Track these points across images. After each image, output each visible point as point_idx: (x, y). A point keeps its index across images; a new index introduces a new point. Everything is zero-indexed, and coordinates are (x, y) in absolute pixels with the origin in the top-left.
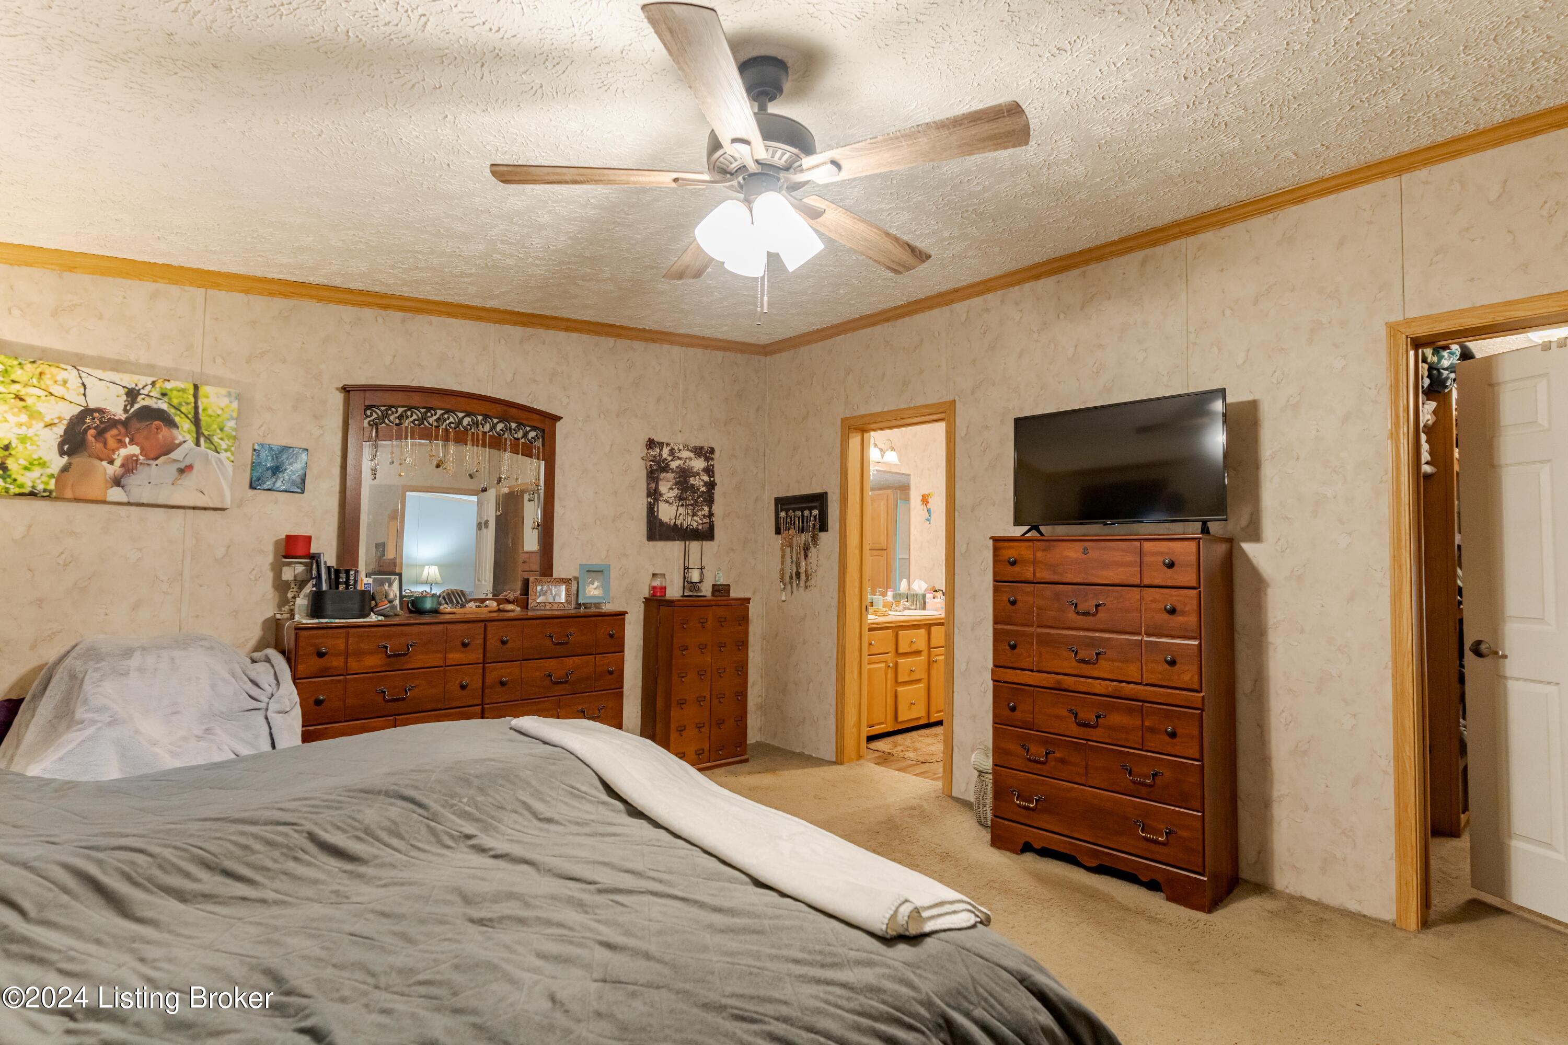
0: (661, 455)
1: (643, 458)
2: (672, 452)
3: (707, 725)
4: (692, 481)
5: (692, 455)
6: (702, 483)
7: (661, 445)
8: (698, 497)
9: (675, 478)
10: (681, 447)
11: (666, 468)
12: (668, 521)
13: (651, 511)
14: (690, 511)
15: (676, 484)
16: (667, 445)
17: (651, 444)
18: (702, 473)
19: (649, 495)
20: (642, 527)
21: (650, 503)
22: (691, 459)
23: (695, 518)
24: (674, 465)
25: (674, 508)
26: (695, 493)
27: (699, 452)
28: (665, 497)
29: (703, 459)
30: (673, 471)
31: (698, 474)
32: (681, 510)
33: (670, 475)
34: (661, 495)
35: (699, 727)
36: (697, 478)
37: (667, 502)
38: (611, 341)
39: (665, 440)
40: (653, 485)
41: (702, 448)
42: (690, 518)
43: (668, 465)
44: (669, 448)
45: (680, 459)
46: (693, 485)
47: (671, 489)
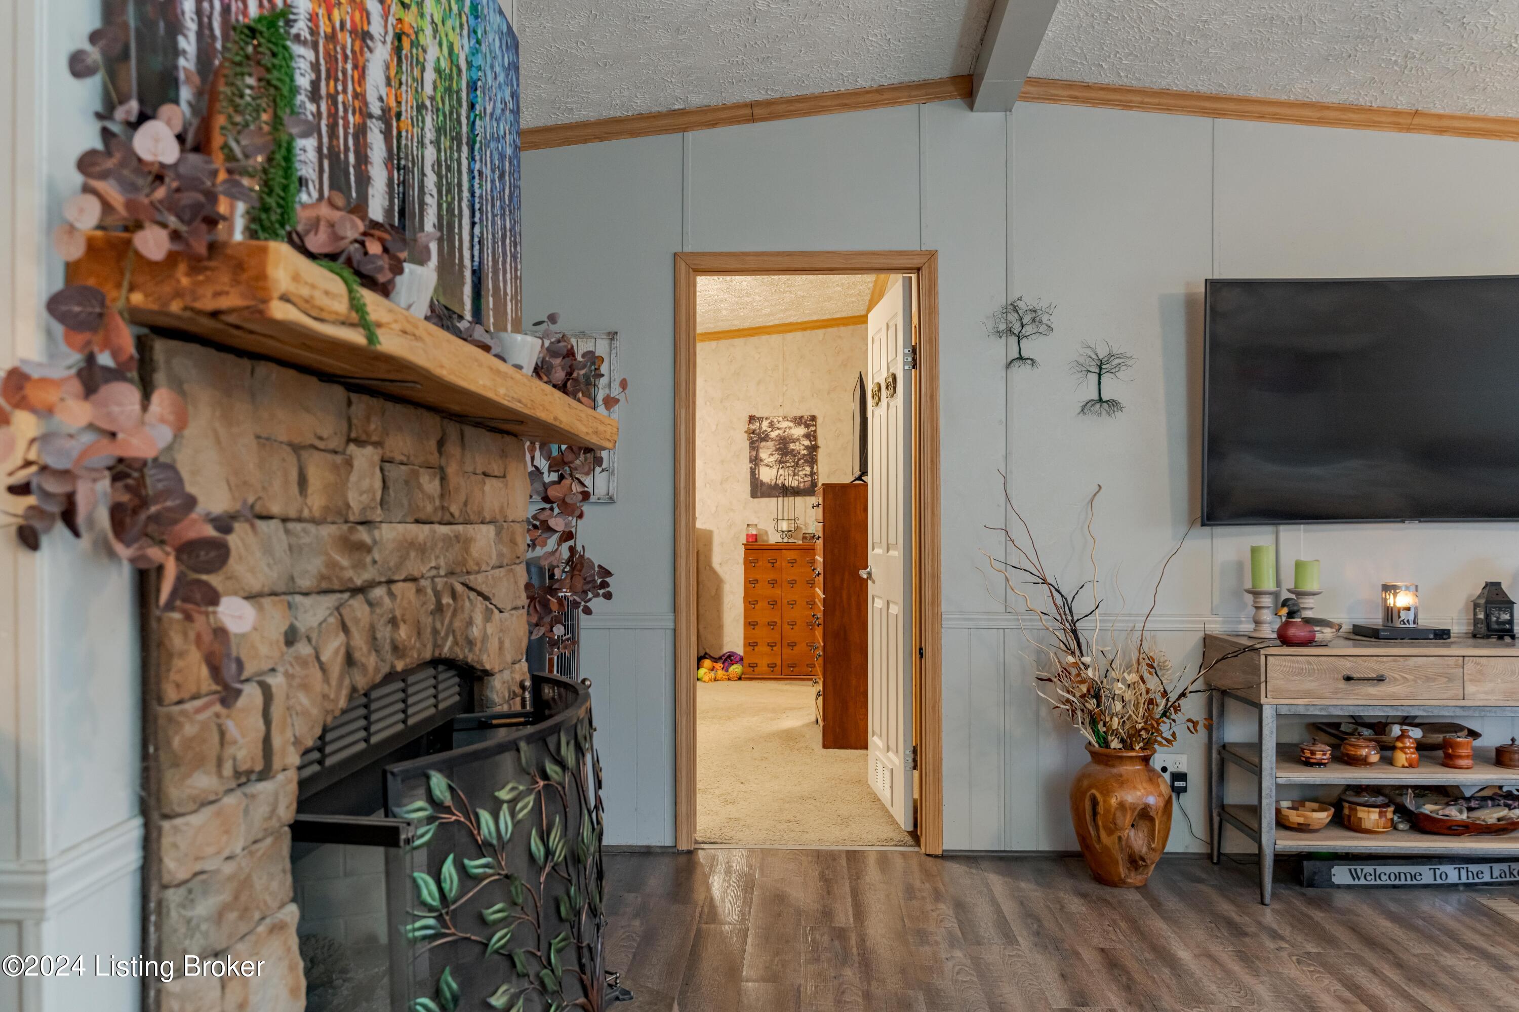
0: (760, 428)
1: (746, 432)
2: (771, 424)
3: (779, 645)
4: (792, 446)
5: (791, 424)
6: (802, 447)
7: (760, 420)
8: (799, 460)
9: (775, 446)
10: (780, 419)
11: (766, 438)
12: (769, 481)
13: (753, 473)
14: (790, 472)
15: (776, 450)
16: (766, 419)
17: (752, 419)
18: (802, 439)
19: (751, 462)
20: (745, 488)
21: (751, 468)
22: (790, 428)
23: (796, 477)
24: (773, 435)
25: (775, 470)
26: (795, 456)
27: (799, 421)
28: (766, 462)
29: (803, 426)
30: (772, 440)
31: (798, 440)
32: (781, 471)
33: (770, 444)
34: (762, 460)
35: (772, 645)
36: (797, 443)
37: (768, 466)
38: (714, 344)
39: (765, 415)
40: (754, 453)
41: (801, 418)
42: (791, 478)
43: (767, 435)
44: (768, 421)
45: (779, 429)
46: (793, 450)
47: (772, 455)
